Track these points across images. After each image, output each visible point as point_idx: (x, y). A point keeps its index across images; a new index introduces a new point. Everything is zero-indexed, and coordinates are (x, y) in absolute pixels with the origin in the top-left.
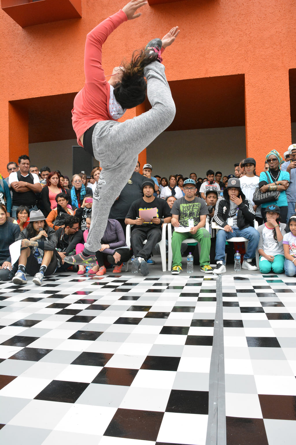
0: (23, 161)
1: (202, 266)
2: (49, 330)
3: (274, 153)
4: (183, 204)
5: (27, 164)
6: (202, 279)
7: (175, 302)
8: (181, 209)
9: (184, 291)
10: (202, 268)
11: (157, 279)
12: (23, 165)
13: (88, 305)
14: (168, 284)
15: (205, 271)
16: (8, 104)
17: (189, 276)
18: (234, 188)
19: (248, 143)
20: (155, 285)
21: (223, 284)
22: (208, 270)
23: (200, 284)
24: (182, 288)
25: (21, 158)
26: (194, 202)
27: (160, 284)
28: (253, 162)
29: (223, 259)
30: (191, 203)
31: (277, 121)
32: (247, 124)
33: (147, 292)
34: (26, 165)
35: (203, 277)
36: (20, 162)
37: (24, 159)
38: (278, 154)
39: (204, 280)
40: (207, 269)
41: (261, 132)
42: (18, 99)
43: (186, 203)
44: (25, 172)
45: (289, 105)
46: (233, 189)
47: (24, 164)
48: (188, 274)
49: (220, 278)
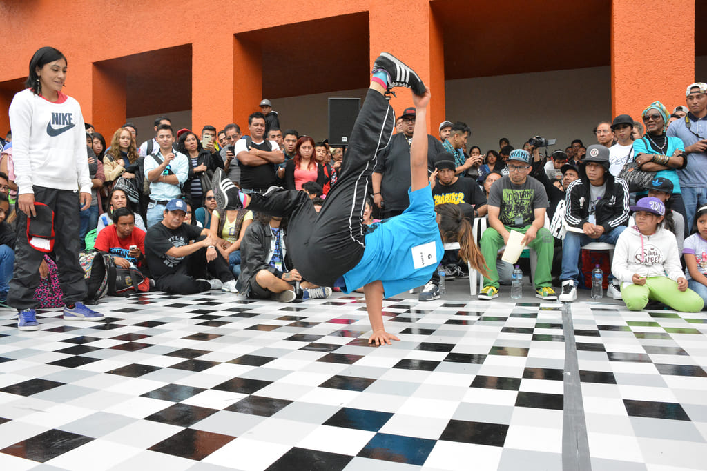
0: (255, 120)
1: (539, 289)
2: (288, 372)
3: (657, 106)
4: (507, 190)
5: (262, 125)
6: (538, 308)
7: (494, 340)
8: (505, 197)
9: (508, 324)
10: (539, 292)
11: (463, 305)
12: (256, 127)
13: (350, 339)
14: (478, 314)
15: (544, 296)
16: (232, 38)
17: (515, 304)
18: (594, 163)
19: (616, 89)
20: (459, 313)
21: (574, 317)
22: (549, 295)
23: (535, 315)
24: (505, 319)
25: (252, 116)
26: (525, 186)
27: (466, 313)
28: (629, 122)
29: (573, 277)
30: (519, 189)
31: (669, 51)
32: (615, 58)
33: (446, 323)
34: (259, 127)
35: (538, 305)
36: (250, 122)
37: (257, 117)
38: (664, 107)
39: (540, 309)
40: (547, 293)
41: (639, 71)
42: (248, 30)
43: (512, 189)
44: (258, 138)
45: (693, 23)
46: (592, 165)
47: (257, 125)
48: (513, 301)
49: (568, 307)
